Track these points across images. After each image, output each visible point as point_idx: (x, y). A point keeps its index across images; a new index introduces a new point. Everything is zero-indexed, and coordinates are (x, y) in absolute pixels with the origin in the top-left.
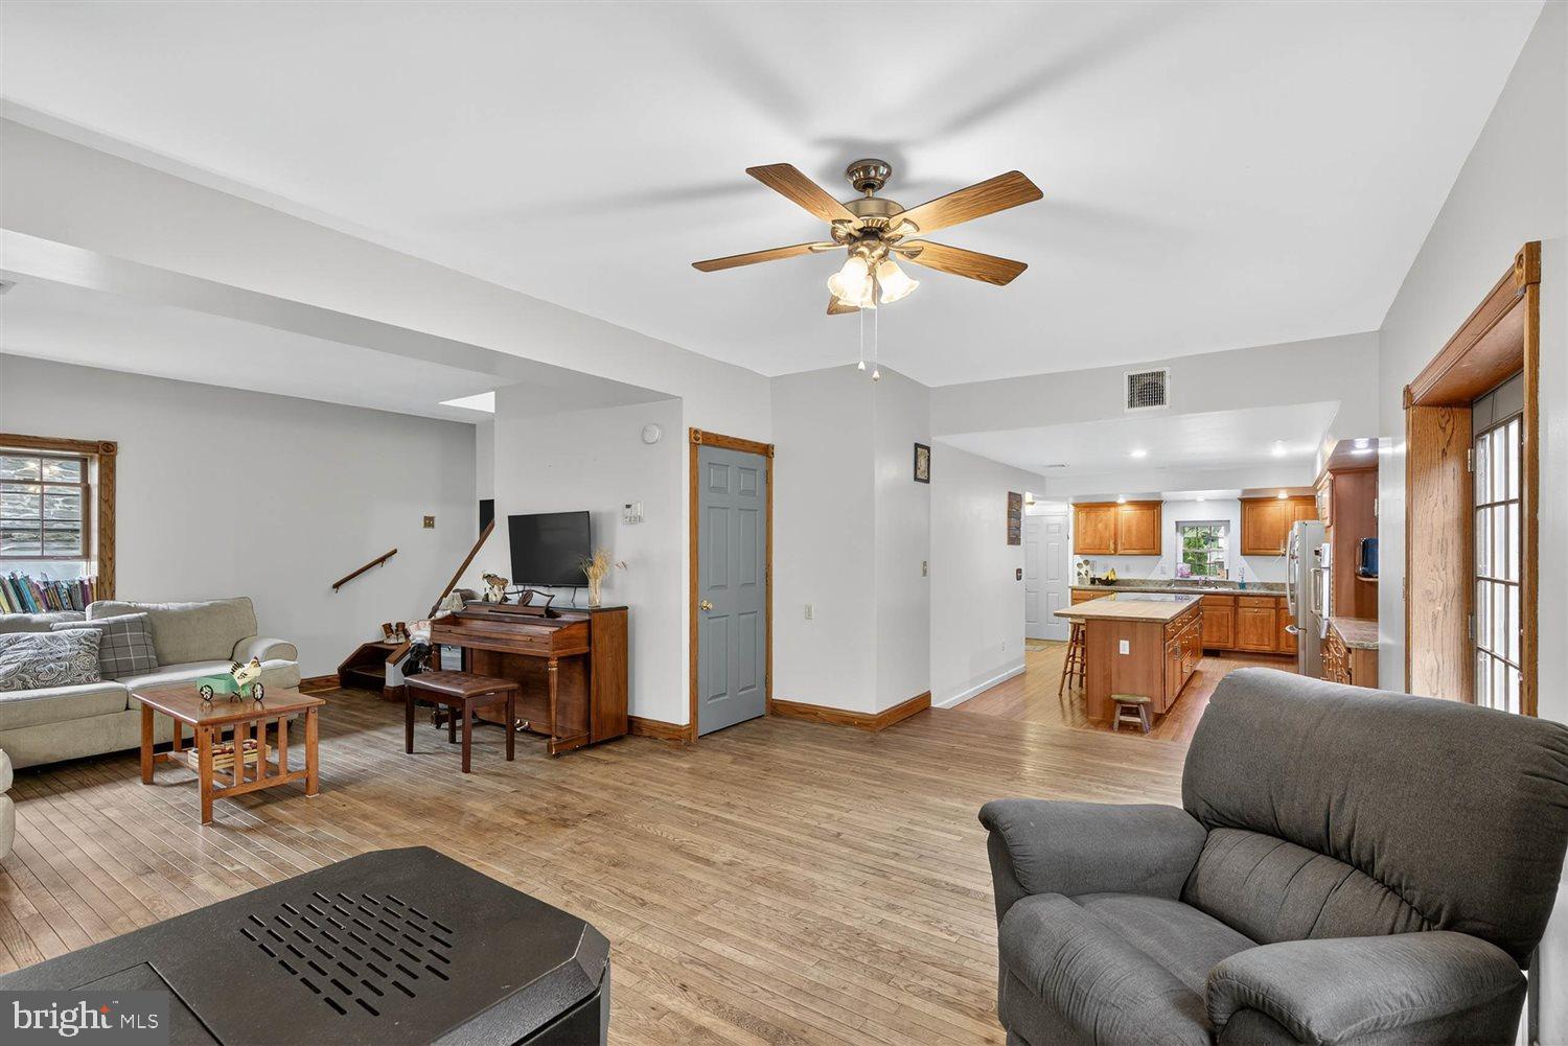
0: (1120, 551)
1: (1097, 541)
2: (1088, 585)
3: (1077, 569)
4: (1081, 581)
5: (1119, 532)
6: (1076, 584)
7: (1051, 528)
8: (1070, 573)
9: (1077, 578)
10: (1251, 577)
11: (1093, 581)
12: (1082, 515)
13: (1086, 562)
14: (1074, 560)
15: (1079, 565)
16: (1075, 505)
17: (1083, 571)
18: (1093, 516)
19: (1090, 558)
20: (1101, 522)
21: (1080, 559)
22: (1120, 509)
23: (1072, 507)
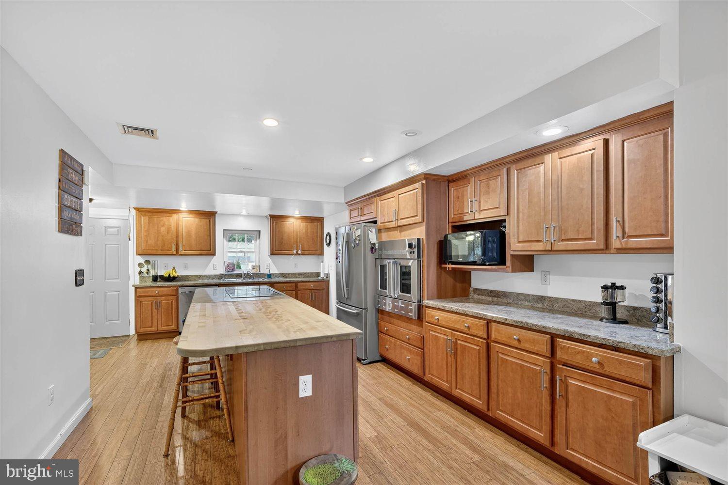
0: (181, 251)
1: (159, 243)
2: (149, 283)
3: (138, 269)
4: (142, 278)
5: (180, 237)
6: (137, 282)
7: (110, 230)
8: (131, 273)
9: (138, 277)
10: (274, 270)
11: (155, 278)
12: (144, 220)
13: (147, 262)
14: (134, 260)
15: (140, 265)
16: (138, 210)
17: (144, 270)
18: (155, 219)
19: (151, 259)
20: (163, 226)
21: (141, 259)
22: (182, 215)
23: (134, 212)
